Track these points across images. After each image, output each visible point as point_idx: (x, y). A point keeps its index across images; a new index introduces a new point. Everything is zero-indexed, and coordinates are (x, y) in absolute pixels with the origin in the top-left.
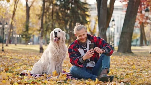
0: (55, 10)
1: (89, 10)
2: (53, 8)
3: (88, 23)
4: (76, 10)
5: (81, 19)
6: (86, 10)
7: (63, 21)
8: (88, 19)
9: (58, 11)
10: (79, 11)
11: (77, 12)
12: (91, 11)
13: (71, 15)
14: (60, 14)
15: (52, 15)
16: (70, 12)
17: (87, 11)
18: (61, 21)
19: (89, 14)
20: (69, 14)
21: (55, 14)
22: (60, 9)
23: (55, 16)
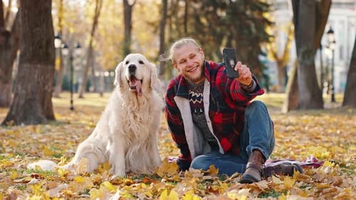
0: (191, 11)
1: (272, 8)
2: (187, 7)
3: (271, 39)
4: (242, 8)
5: (254, 30)
6: (264, 8)
7: (212, 38)
8: (269, 31)
9: (198, 12)
10: (248, 12)
11: (244, 14)
12: (276, 9)
13: (228, 22)
14: (204, 20)
15: (185, 24)
16: (227, 13)
17: (266, 11)
18: (207, 37)
19: (272, 19)
20: (224, 20)
21: (191, 21)
22: (202, 8)
23: (191, 24)
